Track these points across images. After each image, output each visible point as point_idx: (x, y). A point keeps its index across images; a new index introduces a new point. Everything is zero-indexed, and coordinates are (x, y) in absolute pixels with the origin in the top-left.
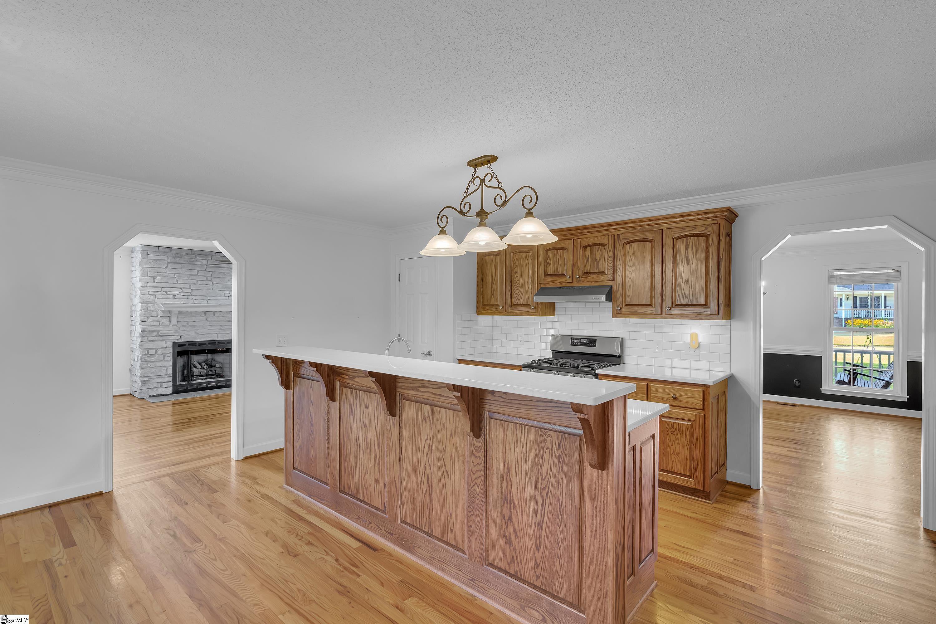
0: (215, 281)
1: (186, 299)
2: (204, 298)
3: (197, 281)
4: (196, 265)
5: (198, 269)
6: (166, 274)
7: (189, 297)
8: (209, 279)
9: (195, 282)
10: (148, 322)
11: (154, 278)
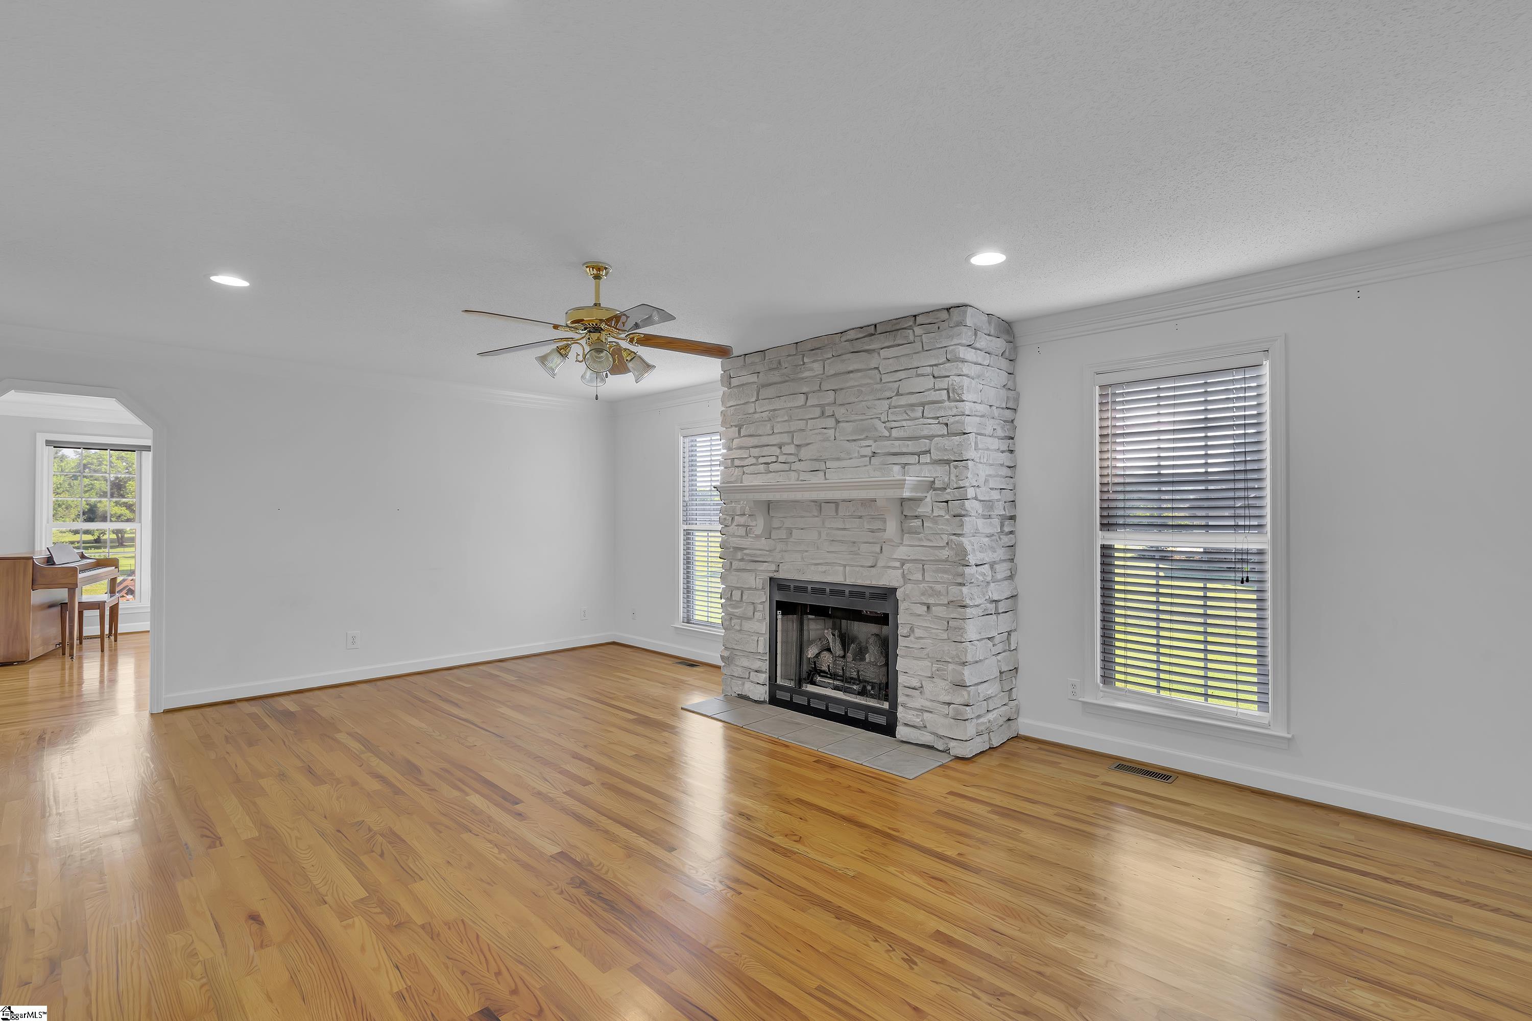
0: (840, 412)
1: (787, 471)
2: (816, 465)
3: (806, 420)
4: (803, 378)
5: (805, 390)
6: (756, 416)
7: (794, 467)
8: (829, 411)
9: (802, 424)
10: (732, 527)
11: (740, 427)
